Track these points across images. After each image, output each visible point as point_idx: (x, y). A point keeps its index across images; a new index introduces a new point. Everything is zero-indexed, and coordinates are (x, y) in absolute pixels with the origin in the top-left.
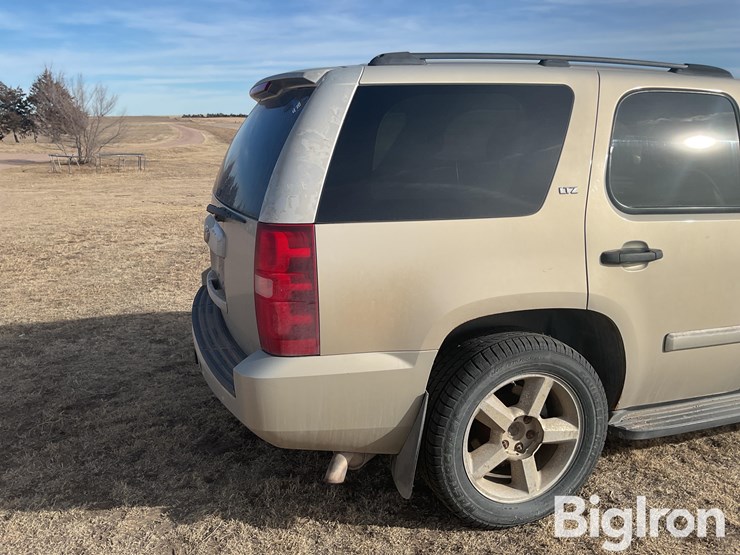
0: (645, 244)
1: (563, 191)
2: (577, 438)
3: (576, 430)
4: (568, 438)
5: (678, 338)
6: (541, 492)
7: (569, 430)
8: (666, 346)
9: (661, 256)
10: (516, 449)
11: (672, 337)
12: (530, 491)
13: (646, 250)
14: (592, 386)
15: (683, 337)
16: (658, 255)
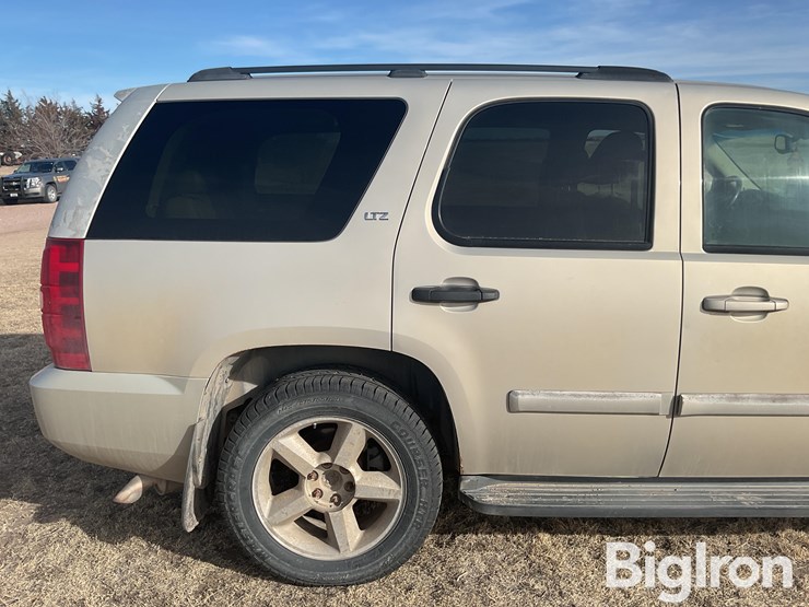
0: (475, 282)
1: (370, 216)
2: (400, 498)
3: (397, 489)
4: (391, 497)
5: (524, 398)
6: (356, 553)
7: (389, 487)
8: (511, 405)
9: (497, 298)
10: (332, 500)
11: (517, 394)
12: (341, 550)
13: (476, 289)
14: (410, 440)
15: (532, 397)
16: (492, 295)
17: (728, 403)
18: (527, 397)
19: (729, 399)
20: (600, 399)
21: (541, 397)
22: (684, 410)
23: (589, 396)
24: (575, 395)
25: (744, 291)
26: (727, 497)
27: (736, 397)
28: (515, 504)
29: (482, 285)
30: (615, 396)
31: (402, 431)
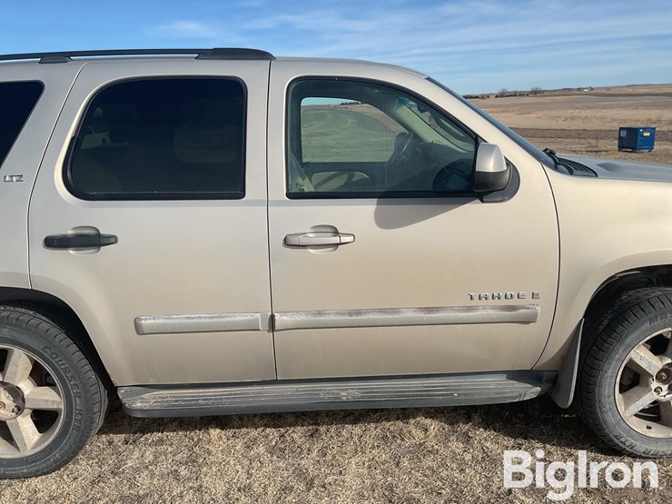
0: (97, 230)
1: (8, 179)
2: (62, 407)
3: (60, 400)
4: (55, 407)
5: (146, 322)
6: (32, 452)
7: (52, 399)
8: (138, 328)
9: (116, 242)
10: (14, 411)
11: (141, 320)
13: (99, 235)
14: (60, 361)
15: (154, 321)
16: (112, 240)
17: (313, 318)
18: (149, 321)
19: (313, 314)
20: (209, 320)
21: (161, 321)
22: (278, 326)
23: (200, 318)
24: (189, 318)
25: (319, 229)
26: (333, 394)
27: (320, 313)
28: (156, 408)
29: (101, 232)
30: (221, 317)
31: (52, 353)
